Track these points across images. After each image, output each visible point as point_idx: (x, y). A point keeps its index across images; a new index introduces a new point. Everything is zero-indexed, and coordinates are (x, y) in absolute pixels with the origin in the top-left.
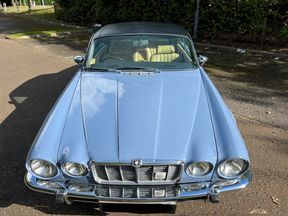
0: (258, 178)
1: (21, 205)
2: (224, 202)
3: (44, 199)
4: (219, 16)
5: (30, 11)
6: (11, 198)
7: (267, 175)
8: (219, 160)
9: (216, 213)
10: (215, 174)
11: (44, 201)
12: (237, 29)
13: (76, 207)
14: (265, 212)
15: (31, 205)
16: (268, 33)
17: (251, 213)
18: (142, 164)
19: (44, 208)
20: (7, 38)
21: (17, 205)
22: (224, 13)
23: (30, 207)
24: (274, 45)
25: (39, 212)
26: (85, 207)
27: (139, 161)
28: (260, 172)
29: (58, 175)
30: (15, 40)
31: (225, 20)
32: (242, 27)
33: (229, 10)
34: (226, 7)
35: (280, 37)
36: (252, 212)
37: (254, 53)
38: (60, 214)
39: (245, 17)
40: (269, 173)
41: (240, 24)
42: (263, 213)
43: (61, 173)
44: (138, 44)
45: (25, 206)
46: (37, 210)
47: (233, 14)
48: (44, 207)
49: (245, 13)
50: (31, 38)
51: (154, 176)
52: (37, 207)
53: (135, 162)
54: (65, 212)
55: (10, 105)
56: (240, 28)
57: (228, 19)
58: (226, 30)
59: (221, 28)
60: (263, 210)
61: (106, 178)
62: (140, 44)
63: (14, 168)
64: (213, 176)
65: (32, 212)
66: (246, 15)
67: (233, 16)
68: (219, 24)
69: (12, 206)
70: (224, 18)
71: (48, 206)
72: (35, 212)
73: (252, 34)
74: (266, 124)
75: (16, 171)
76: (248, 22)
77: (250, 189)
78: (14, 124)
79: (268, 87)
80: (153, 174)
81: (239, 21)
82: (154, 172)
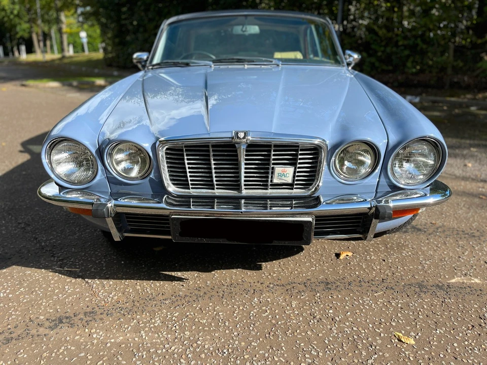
0: (458, 239)
1: (29, 267)
2: (399, 267)
3: (72, 260)
4: (373, 46)
5: (64, 57)
6: (10, 259)
7: (474, 236)
8: (392, 143)
9: (385, 281)
10: (383, 179)
11: (71, 263)
12: (404, 65)
13: (128, 271)
14: (477, 281)
15: (46, 268)
16: (456, 70)
17: (451, 281)
18: (251, 139)
19: (70, 271)
20: (23, 85)
21: (20, 267)
22: (382, 41)
23: (43, 270)
24: (468, 88)
25: (60, 275)
26: (144, 270)
27: (245, 134)
28: (461, 233)
29: (98, 178)
30: (37, 87)
31: (383, 52)
32: (413, 62)
33: (390, 35)
34: (384, 31)
35: (477, 76)
36: (453, 281)
37: (434, 102)
38: (99, 279)
39: (417, 45)
40: (477, 234)
41: (408, 57)
42: (473, 282)
43: (104, 175)
44: (242, 30)
45: (35, 268)
46: (57, 274)
47: (397, 41)
48: (70, 269)
49: (416, 37)
50: (64, 85)
51: (272, 177)
52: (56, 270)
53: (237, 133)
54: (107, 276)
55: (20, 154)
56: (409, 64)
57: (388, 50)
58: (385, 67)
59: (377, 64)
60: (472, 278)
61: (185, 185)
62: (245, 31)
63: (20, 223)
64: (380, 183)
65: (48, 275)
66: (419, 41)
67: (396, 45)
68: (373, 60)
69: (10, 268)
70: (382, 49)
71: (77, 268)
72: (52, 276)
73: (430, 72)
74: (465, 179)
75: (23, 228)
76: (423, 53)
77: (445, 253)
78: (24, 175)
79: (462, 138)
80: (270, 171)
81: (407, 52)
82: (272, 166)
